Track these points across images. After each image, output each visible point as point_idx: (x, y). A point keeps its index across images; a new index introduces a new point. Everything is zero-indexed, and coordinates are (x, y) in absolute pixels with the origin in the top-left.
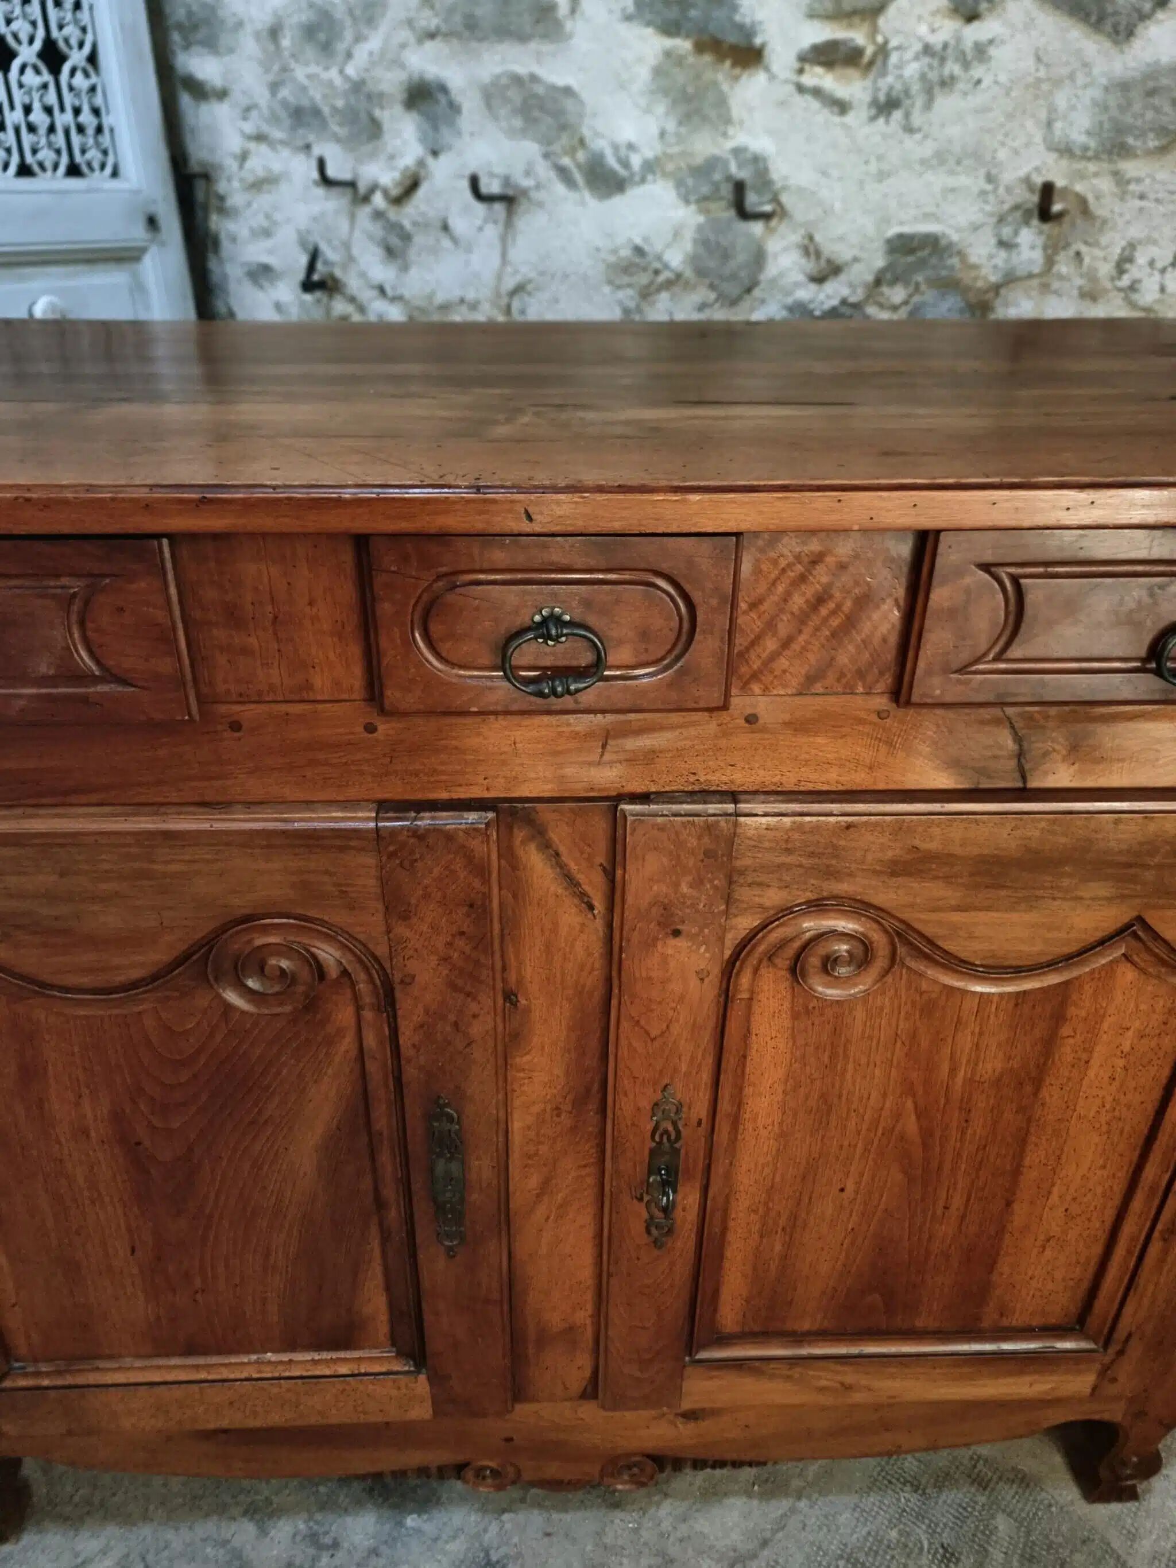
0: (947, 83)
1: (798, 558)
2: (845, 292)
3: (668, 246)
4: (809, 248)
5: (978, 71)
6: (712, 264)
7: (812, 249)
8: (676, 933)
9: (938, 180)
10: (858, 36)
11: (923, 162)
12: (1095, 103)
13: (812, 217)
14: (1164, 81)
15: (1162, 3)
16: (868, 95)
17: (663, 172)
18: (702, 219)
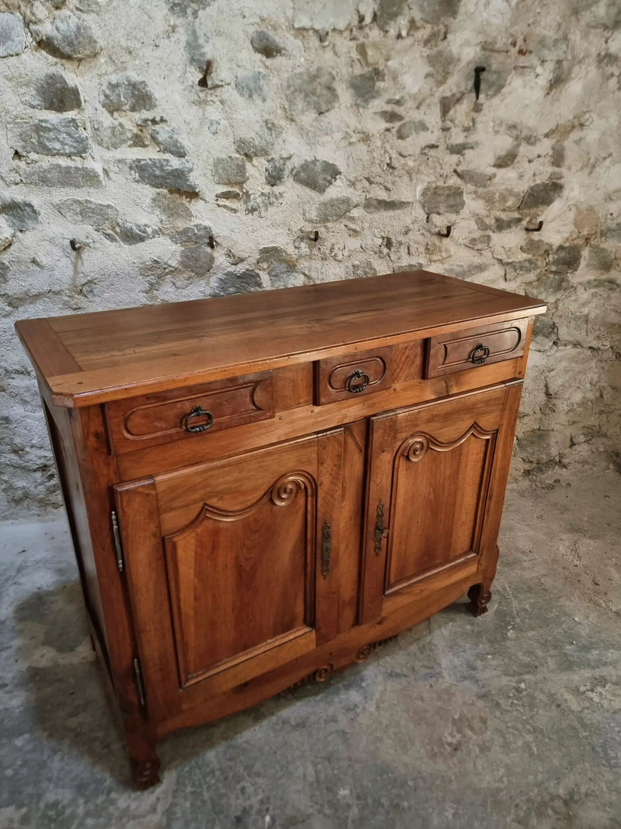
0: (271, 204)
2: (248, 267)
3: (170, 259)
4: (229, 254)
5: (281, 201)
6: (190, 263)
7: (231, 255)
9: (273, 231)
10: (236, 190)
11: (267, 226)
12: (317, 209)
13: (229, 245)
14: (335, 203)
15: (331, 183)
16: (244, 207)
17: (163, 234)
18: (183, 248)
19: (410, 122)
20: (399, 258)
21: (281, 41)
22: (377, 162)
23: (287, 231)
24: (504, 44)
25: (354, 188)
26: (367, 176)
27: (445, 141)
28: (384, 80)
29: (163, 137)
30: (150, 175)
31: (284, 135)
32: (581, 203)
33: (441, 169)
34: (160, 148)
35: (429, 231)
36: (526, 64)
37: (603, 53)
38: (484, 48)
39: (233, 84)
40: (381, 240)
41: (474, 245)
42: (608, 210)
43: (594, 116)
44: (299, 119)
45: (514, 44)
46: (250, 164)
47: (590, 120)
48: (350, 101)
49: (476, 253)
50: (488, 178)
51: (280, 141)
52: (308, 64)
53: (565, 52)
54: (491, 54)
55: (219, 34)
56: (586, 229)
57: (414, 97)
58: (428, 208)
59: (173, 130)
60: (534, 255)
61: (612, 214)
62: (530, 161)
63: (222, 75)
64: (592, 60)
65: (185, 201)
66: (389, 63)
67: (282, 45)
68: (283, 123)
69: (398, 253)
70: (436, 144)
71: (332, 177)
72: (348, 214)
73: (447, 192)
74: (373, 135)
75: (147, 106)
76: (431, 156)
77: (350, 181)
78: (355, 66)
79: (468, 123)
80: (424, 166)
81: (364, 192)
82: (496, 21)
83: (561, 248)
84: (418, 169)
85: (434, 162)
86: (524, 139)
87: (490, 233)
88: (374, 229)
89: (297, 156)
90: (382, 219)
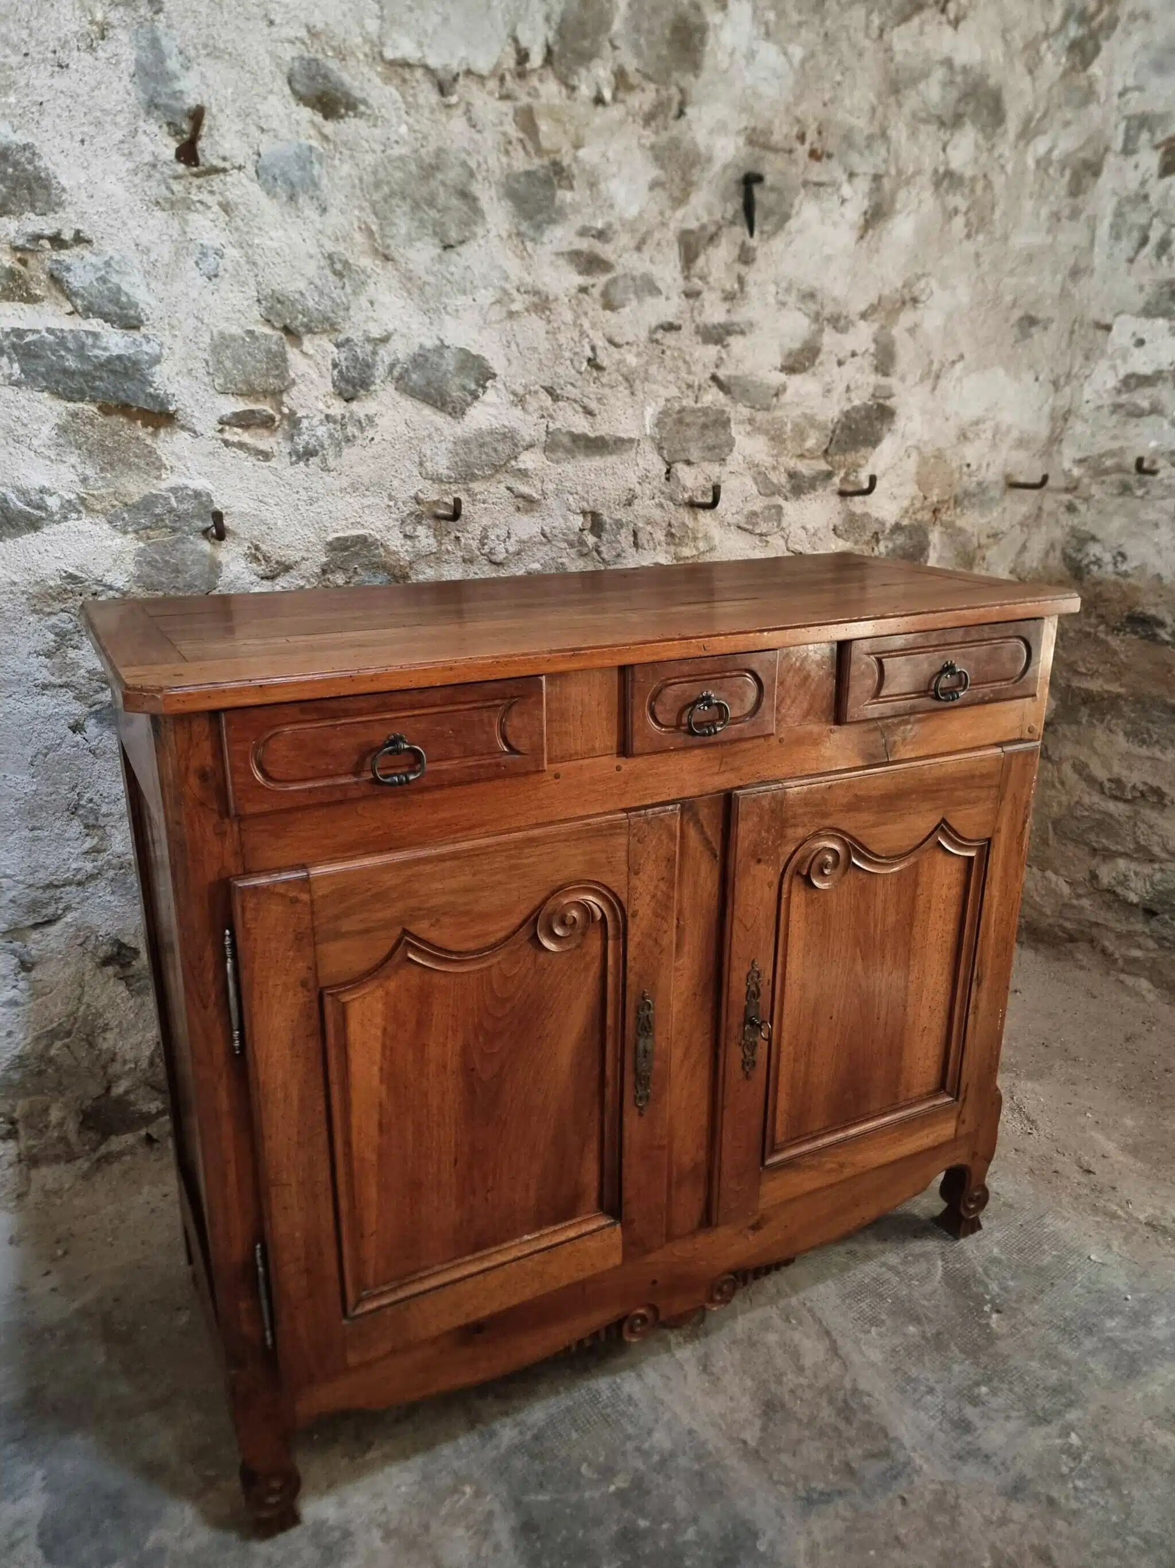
0: (350, 440)
2: (299, 582)
3: (108, 570)
4: (256, 555)
5: (370, 433)
6: (162, 578)
7: (260, 557)
9: (355, 501)
10: (266, 407)
11: (341, 490)
12: (449, 451)
13: (255, 533)
14: (488, 439)
15: (476, 397)
16: (286, 447)
17: (90, 510)
18: (142, 545)
19: (625, 276)
20: (619, 555)
21: (356, 84)
22: (567, 354)
23: (386, 500)
24: (786, 136)
25: (524, 409)
26: (547, 384)
27: (692, 317)
28: (571, 188)
29: (79, 278)
30: (51, 368)
31: (371, 288)
32: (925, 443)
33: (689, 372)
34: (75, 307)
35: (672, 499)
36: (824, 178)
37: (941, 170)
38: (751, 142)
39: (250, 169)
40: (581, 519)
41: (754, 524)
42: (963, 458)
43: (934, 283)
44: (402, 255)
45: (802, 138)
46: (296, 351)
47: (928, 291)
48: (507, 226)
49: (756, 540)
50: (773, 392)
51: (363, 301)
52: (416, 139)
53: (885, 161)
54: (763, 153)
55: (214, 53)
56: (936, 491)
57: (631, 226)
58: (669, 451)
59: (108, 264)
60: (856, 542)
61: (968, 465)
62: (840, 363)
63: (227, 146)
64: (925, 180)
65: (142, 432)
66: (582, 153)
67: (357, 93)
68: (366, 262)
69: (615, 545)
70: (677, 322)
71: (478, 385)
72: (513, 462)
73: (703, 419)
74: (556, 299)
75: (38, 204)
76: (669, 347)
77: (515, 394)
78: (513, 154)
79: (733, 285)
80: (656, 366)
81: (543, 417)
82: (770, 91)
83: (897, 528)
84: (646, 371)
85: (674, 358)
86: (828, 320)
87: (780, 501)
88: (567, 496)
89: (403, 336)
90: (580, 474)
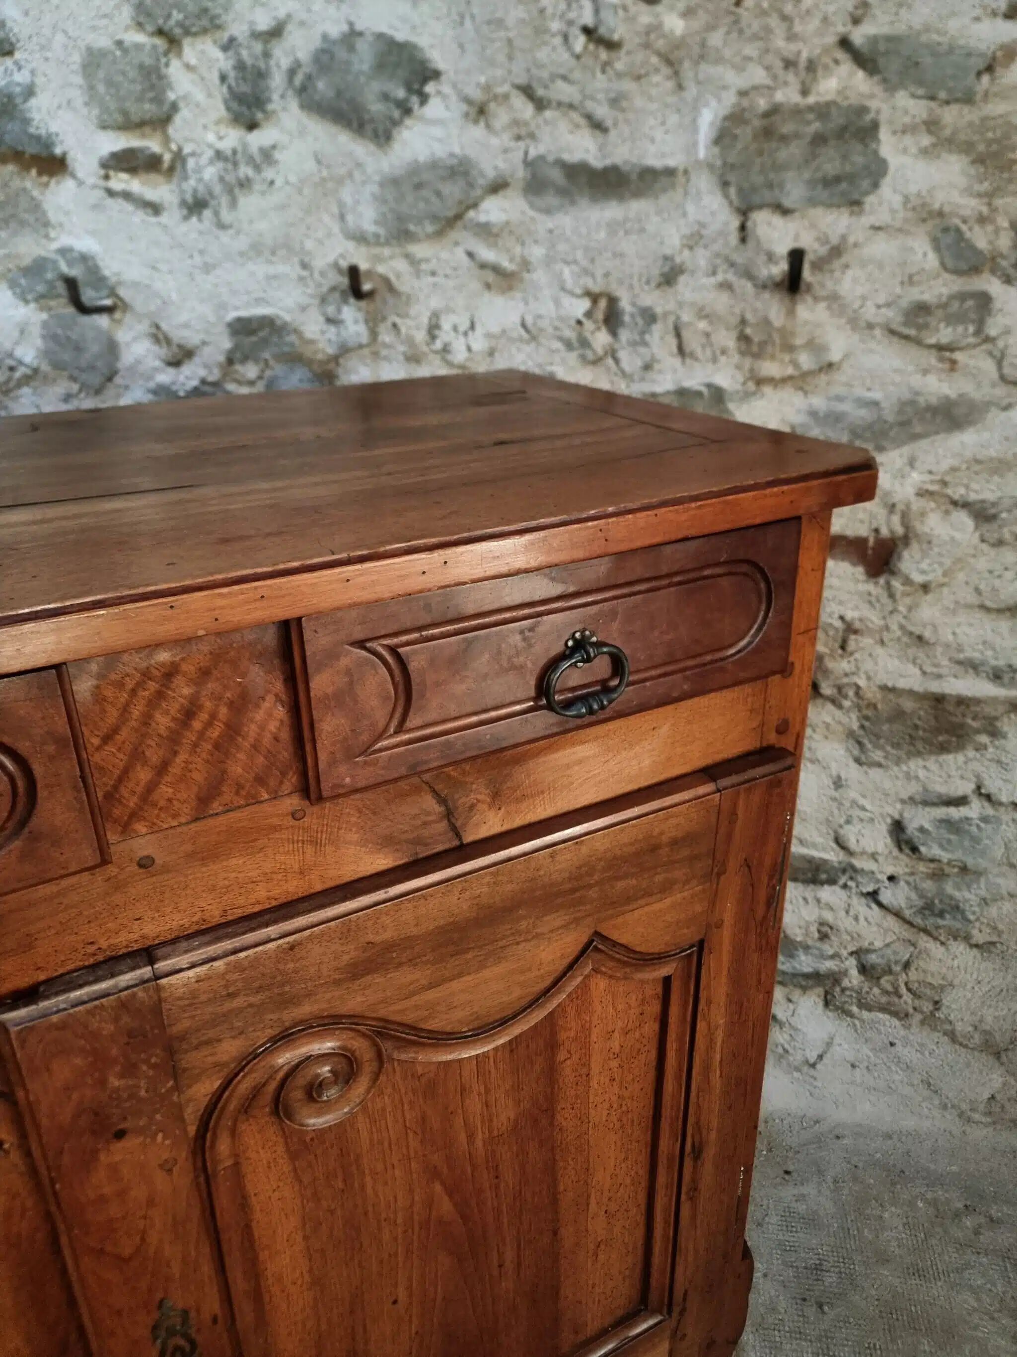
0: (245, 184)
1: (146, 674)
2: (202, 373)
3: (17, 343)
4: (158, 336)
5: (269, 173)
6: (66, 356)
7: (161, 336)
8: (120, 1135)
9: (260, 269)
10: (153, 145)
11: (242, 254)
12: (375, 197)
13: (153, 308)
14: (426, 176)
15: (407, 111)
16: (176, 197)
20: (647, 367)
22: (554, 25)
23: (297, 268)
25: (488, 126)
26: (522, 80)
33: (791, 37)
35: (748, 274)
40: (585, 304)
41: (921, 328)
46: (177, 62)
49: (932, 359)
50: (981, 63)
58: (740, 191)
65: (30, 182)
69: (642, 350)
71: (410, 90)
72: (471, 214)
73: (815, 127)
77: (468, 101)
80: (722, 30)
81: (519, 138)
84: (703, 44)
87: (994, 286)
88: (559, 266)
89: (302, 24)
90: (584, 230)
